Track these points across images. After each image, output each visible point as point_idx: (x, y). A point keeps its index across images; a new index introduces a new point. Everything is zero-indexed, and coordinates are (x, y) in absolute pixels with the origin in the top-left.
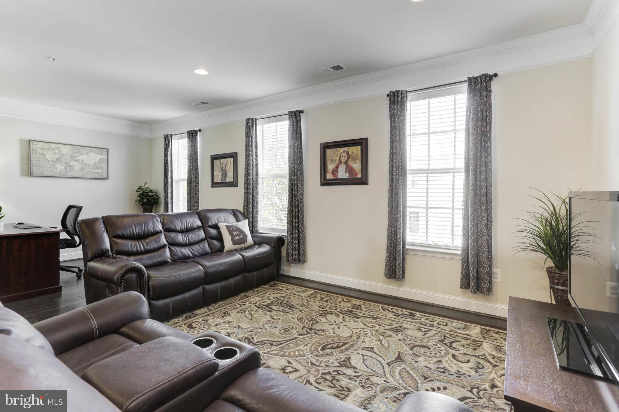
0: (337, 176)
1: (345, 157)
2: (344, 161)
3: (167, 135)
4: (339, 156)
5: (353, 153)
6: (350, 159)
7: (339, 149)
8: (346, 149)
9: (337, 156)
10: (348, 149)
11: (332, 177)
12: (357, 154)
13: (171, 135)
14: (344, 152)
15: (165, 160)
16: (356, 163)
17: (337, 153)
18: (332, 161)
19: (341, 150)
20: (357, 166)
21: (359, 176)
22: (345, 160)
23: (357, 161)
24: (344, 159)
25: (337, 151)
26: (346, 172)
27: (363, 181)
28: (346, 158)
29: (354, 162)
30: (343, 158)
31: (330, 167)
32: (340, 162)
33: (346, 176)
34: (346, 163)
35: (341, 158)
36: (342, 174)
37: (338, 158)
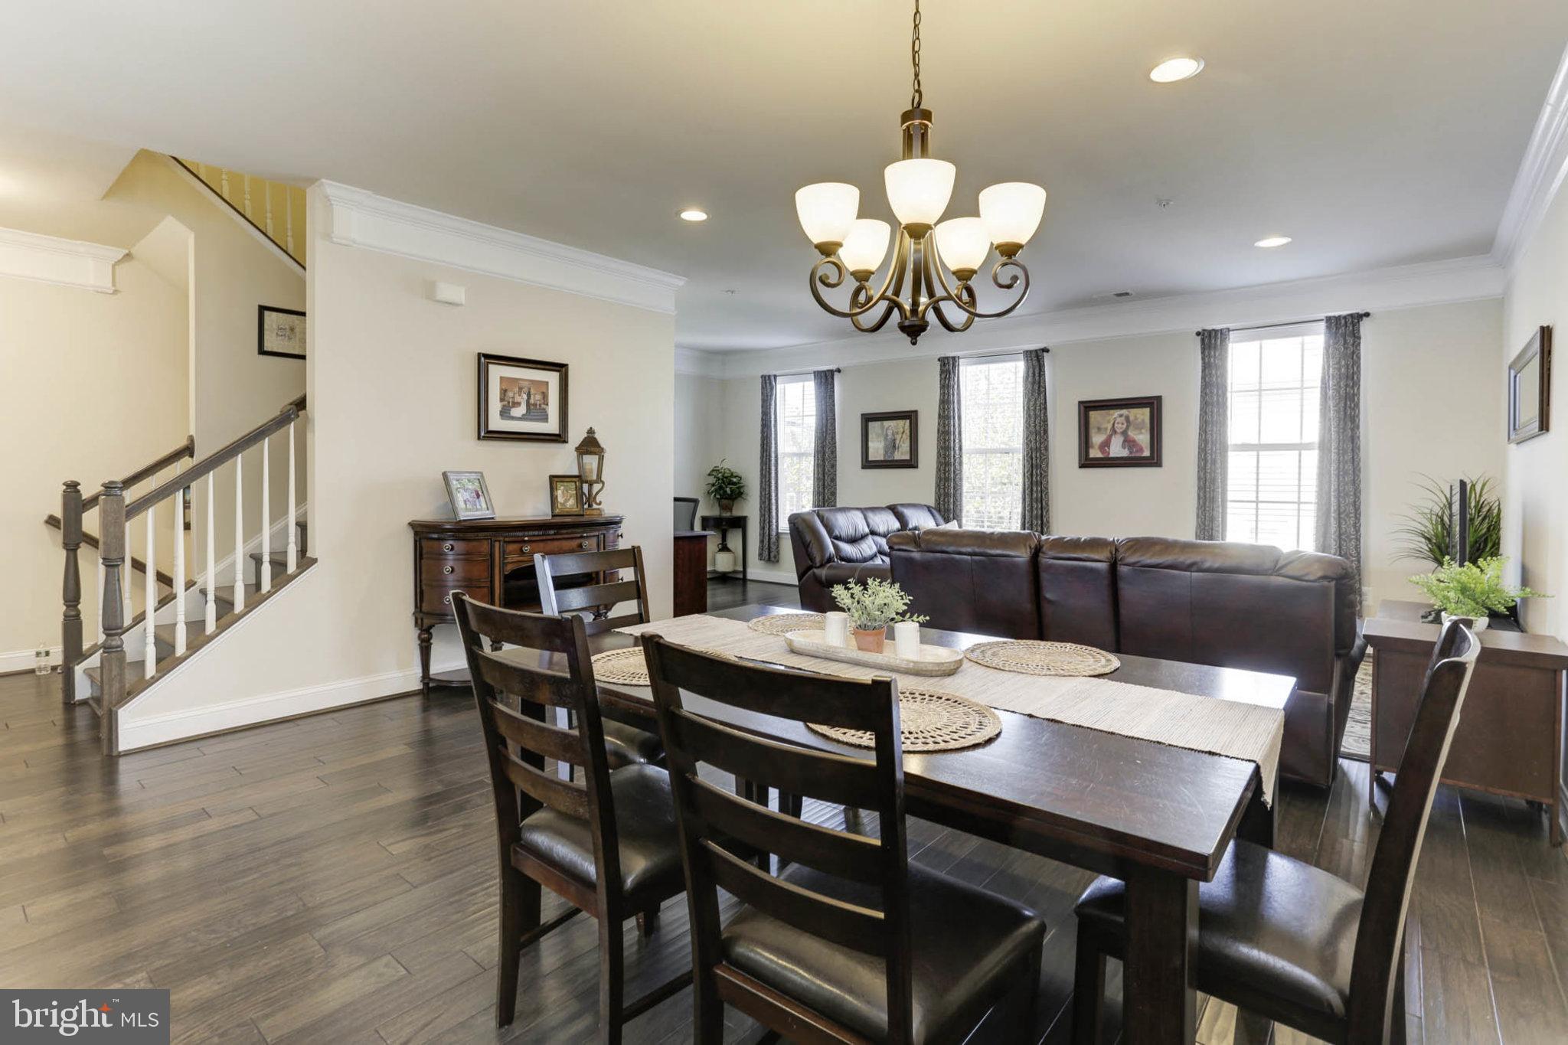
0: (1109, 454)
1: (1123, 424)
2: (1121, 430)
3: (769, 376)
4: (1112, 422)
5: (1136, 419)
6: (1131, 428)
7: (1112, 412)
8: (1124, 412)
9: (1109, 422)
10: (1127, 413)
11: (1099, 455)
12: (1143, 420)
13: (775, 376)
14: (1121, 416)
15: (762, 419)
16: (1141, 433)
17: (1108, 418)
18: (1099, 429)
19: (1116, 413)
20: (1143, 438)
21: (1147, 453)
22: (1123, 429)
23: (1143, 431)
24: (1119, 428)
25: (1109, 415)
26: (1124, 447)
27: (1154, 460)
28: (1125, 426)
29: (1137, 432)
30: (1120, 425)
31: (1097, 439)
32: (1114, 431)
33: (1125, 453)
34: (1124, 433)
35: (1116, 425)
36: (1117, 450)
37: (1109, 426)
